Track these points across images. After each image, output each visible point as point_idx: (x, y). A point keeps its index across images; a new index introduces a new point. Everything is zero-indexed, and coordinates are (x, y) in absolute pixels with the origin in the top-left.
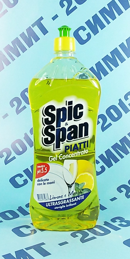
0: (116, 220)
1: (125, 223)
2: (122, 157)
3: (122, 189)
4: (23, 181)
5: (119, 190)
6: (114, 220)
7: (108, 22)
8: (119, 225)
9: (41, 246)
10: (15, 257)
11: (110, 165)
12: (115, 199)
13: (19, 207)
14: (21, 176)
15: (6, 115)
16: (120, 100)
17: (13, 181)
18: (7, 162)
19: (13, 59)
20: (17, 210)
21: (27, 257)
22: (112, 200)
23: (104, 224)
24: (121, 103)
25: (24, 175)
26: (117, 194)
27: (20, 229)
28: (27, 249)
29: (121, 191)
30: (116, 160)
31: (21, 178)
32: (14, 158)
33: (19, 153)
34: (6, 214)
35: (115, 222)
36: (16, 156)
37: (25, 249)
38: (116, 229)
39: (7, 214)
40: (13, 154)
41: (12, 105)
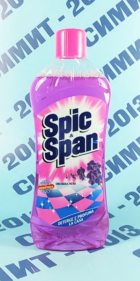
0: (125, 229)
1: (134, 232)
2: (130, 163)
3: (131, 196)
4: (27, 187)
5: (127, 197)
6: (122, 229)
7: (117, 24)
8: (127, 234)
9: (46, 256)
10: (19, 268)
11: (117, 171)
12: (123, 206)
13: (22, 214)
14: (25, 182)
15: (10, 119)
16: (128, 104)
17: (16, 187)
18: (10, 168)
19: (18, 62)
20: (21, 217)
21: (31, 267)
22: (120, 207)
23: (112, 233)
24: (129, 107)
25: (28, 181)
26: (125, 202)
27: (24, 238)
28: (31, 259)
29: (129, 199)
30: (124, 167)
31: (25, 184)
32: (18, 163)
33: (23, 159)
34: (9, 221)
35: (123, 230)
36: (20, 161)
37: (29, 259)
38: (125, 238)
39: (11, 221)
40: (17, 160)
41: (17, 109)
